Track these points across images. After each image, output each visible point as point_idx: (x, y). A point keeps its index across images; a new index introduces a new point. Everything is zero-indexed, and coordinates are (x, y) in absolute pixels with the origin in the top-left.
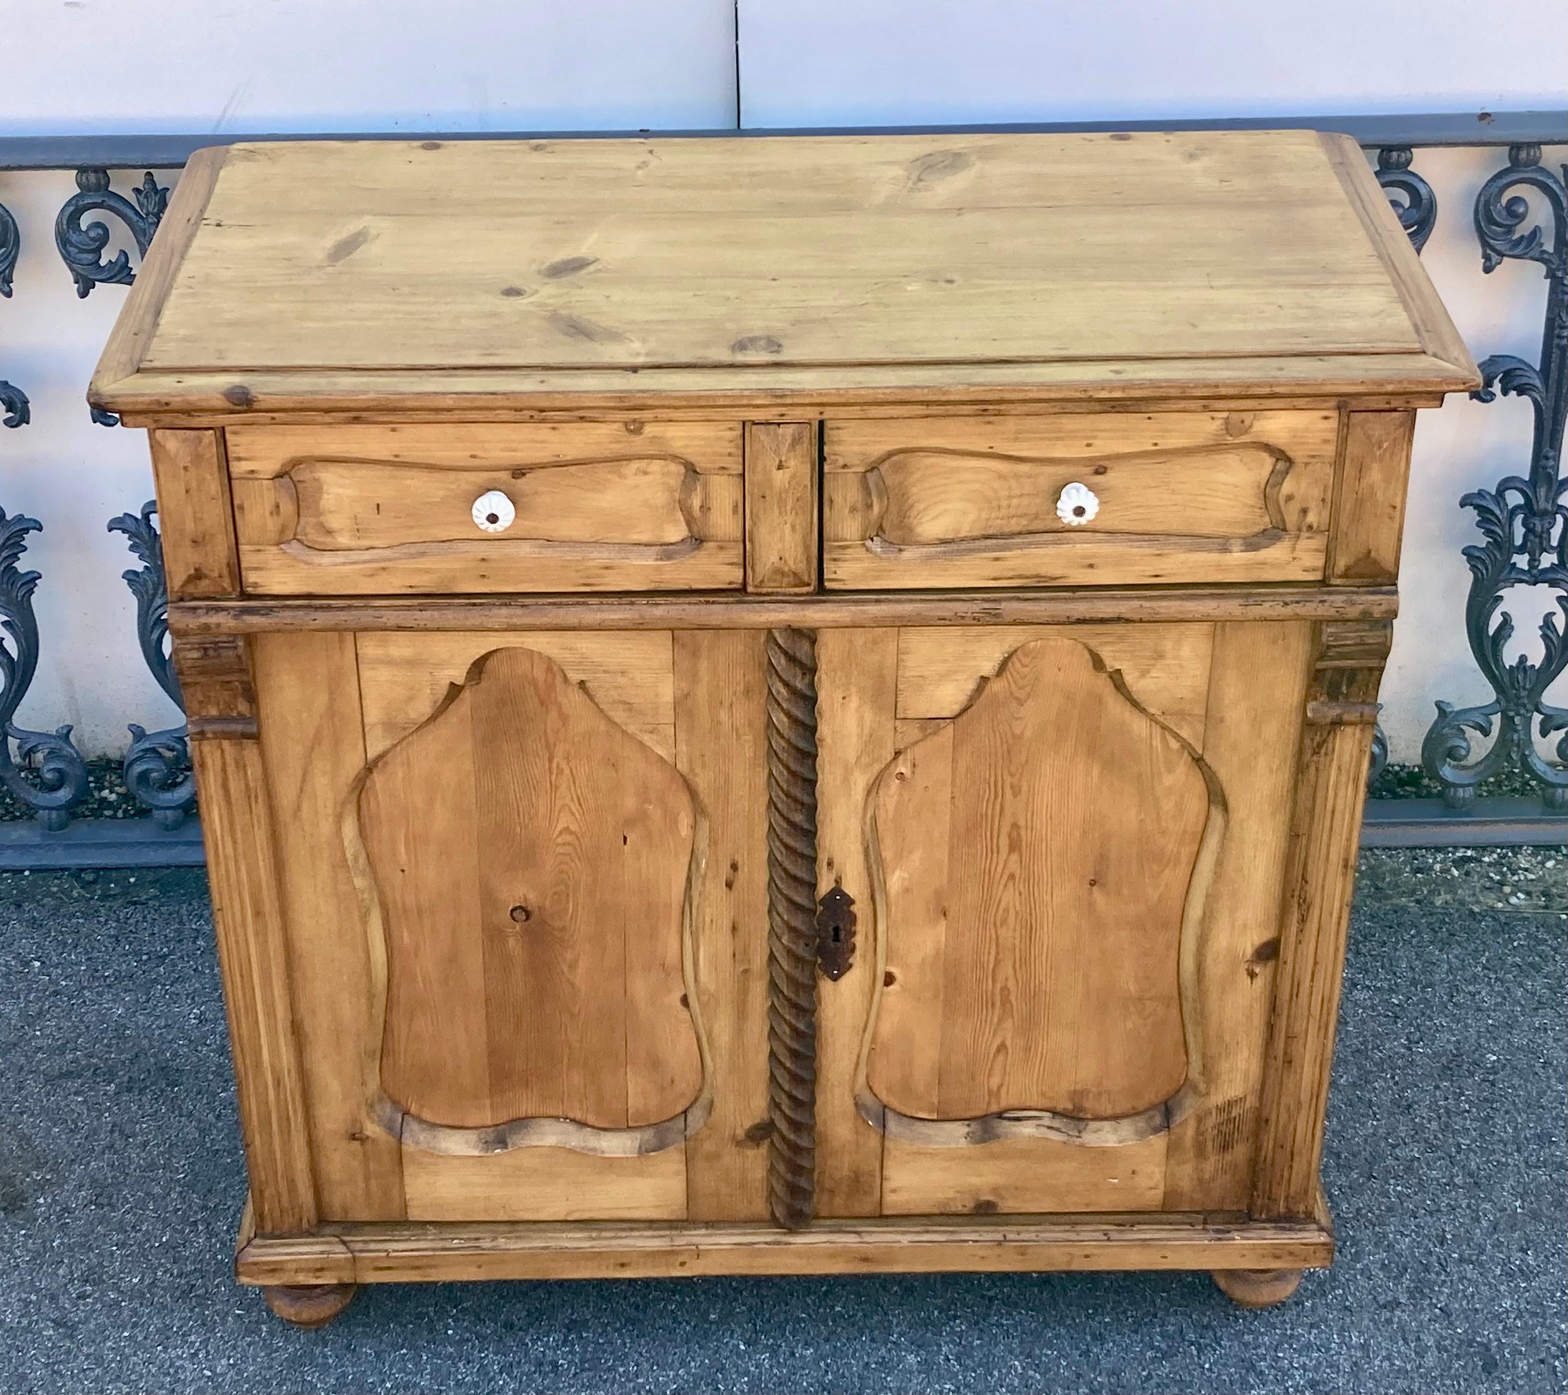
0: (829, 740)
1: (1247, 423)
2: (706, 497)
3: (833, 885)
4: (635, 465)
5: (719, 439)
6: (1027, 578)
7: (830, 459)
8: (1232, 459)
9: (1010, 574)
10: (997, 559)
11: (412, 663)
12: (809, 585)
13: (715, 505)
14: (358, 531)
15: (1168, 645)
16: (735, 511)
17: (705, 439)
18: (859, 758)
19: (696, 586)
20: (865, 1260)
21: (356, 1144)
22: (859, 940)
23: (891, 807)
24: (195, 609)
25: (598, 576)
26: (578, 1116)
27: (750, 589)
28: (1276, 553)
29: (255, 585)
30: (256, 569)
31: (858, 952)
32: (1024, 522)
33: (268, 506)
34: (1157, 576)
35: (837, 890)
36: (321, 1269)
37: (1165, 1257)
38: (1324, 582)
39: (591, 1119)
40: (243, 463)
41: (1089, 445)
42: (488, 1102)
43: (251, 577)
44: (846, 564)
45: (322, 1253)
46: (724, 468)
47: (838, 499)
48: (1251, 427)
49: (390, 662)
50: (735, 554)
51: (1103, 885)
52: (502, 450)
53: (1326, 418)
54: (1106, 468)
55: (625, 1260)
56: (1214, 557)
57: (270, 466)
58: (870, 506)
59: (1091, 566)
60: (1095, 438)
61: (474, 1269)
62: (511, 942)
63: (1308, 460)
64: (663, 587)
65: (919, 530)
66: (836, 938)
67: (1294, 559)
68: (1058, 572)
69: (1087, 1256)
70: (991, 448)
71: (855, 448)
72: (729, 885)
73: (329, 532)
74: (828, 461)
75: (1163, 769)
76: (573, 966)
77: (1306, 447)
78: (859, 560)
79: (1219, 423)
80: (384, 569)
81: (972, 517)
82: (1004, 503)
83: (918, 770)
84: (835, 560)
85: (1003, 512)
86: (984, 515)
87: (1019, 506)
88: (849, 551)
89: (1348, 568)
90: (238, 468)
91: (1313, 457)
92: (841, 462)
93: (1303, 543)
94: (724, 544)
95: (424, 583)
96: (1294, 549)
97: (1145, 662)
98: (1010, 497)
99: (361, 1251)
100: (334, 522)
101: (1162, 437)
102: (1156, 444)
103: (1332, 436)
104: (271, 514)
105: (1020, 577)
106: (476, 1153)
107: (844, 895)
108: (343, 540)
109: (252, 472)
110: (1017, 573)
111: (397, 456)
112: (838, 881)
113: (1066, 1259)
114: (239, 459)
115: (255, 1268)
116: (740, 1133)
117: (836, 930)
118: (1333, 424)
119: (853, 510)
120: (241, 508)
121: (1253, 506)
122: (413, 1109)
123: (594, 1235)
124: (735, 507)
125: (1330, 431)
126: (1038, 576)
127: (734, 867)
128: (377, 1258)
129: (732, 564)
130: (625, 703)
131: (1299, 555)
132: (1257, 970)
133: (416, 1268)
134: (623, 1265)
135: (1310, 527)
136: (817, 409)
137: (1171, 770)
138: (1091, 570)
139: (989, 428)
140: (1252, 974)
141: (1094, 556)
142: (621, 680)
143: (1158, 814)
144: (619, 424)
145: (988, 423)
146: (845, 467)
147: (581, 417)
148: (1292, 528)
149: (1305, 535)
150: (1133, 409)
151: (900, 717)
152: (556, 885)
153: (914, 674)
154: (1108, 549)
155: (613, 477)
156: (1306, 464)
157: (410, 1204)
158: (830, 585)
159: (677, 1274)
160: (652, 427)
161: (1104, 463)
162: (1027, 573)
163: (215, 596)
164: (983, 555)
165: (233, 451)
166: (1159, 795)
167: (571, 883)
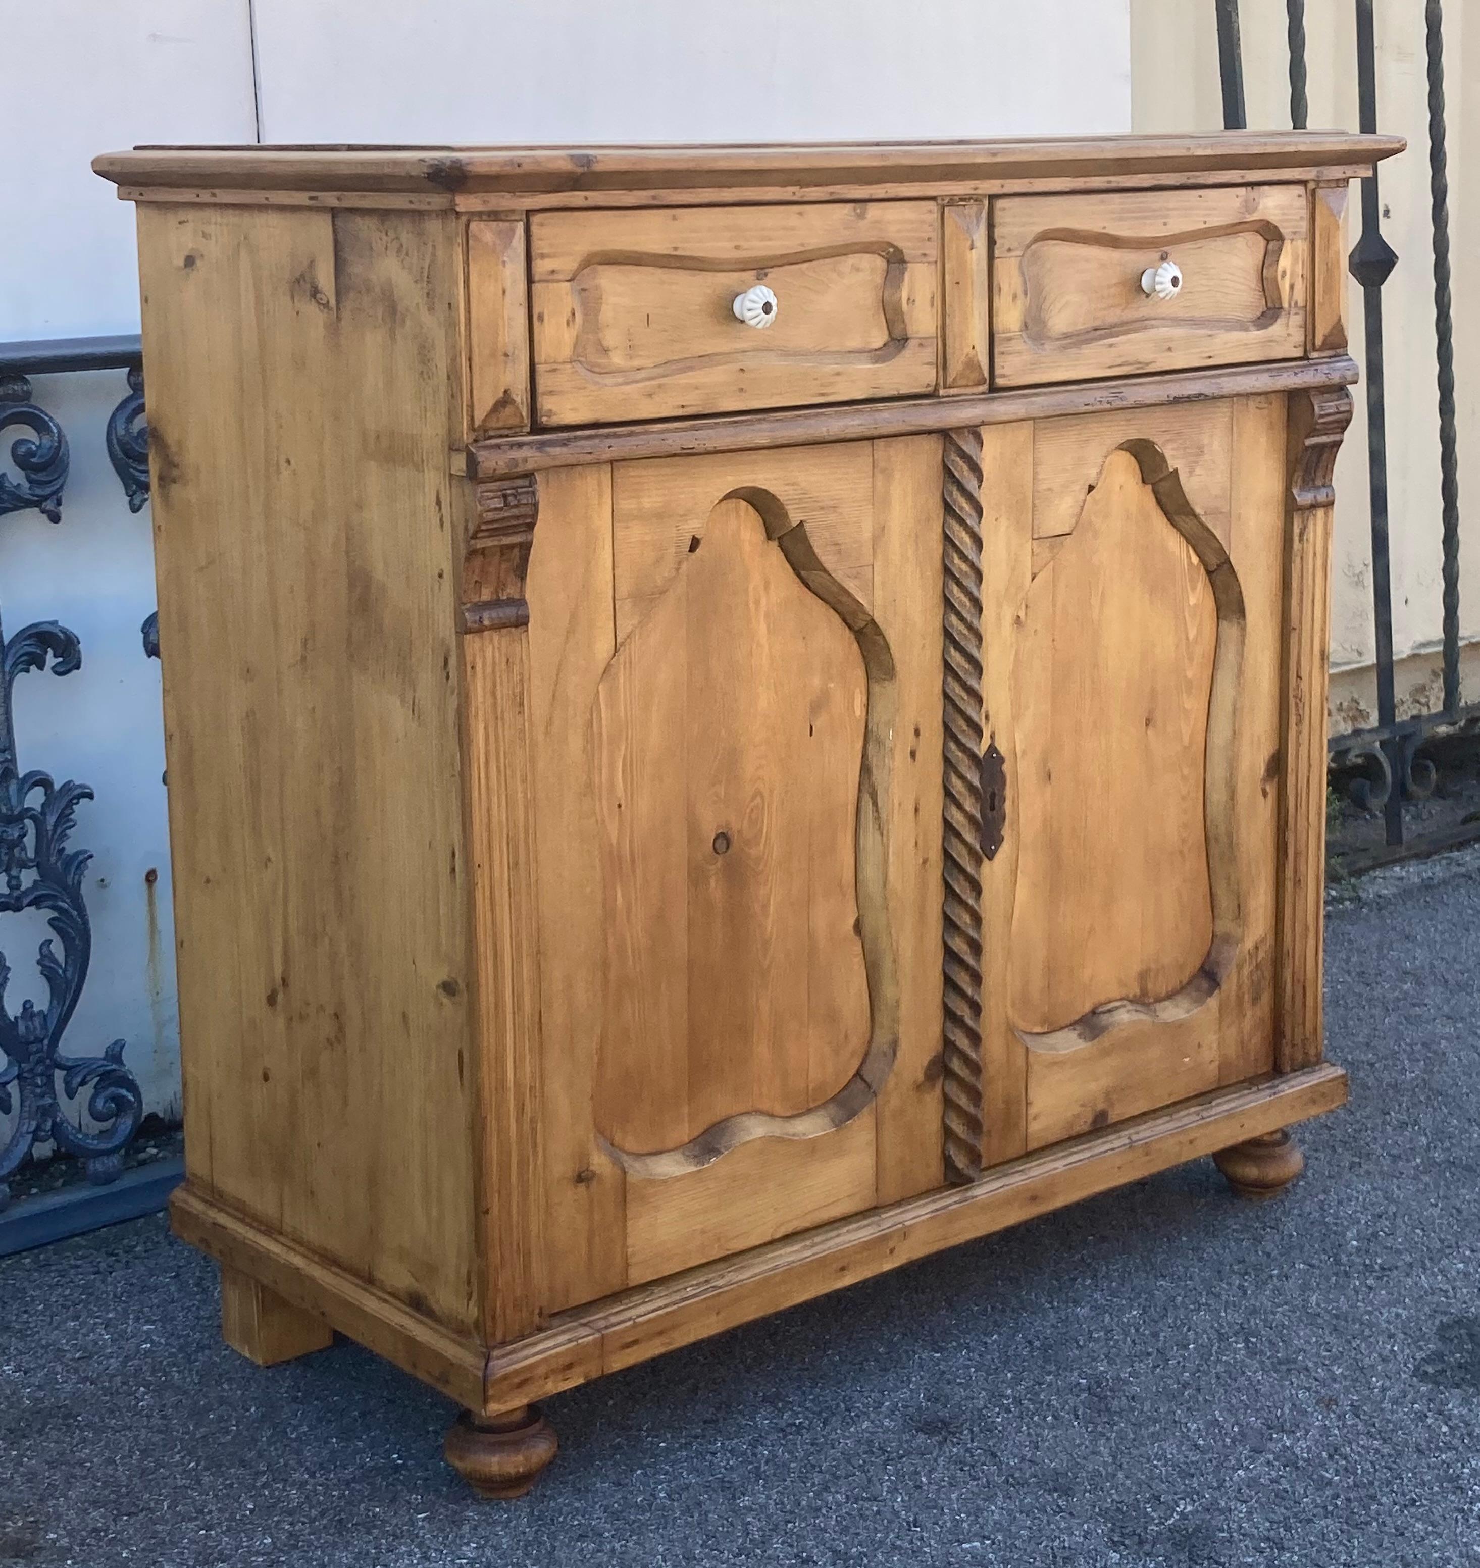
1: (1257, 200)
2: (911, 290)
3: (989, 742)
4: (852, 260)
5: (923, 222)
6: (1131, 364)
7: (999, 242)
9: (1119, 361)
10: (1111, 346)
11: (660, 516)
12: (984, 382)
13: (918, 297)
14: (631, 349)
15: (1205, 440)
16: (932, 304)
17: (913, 222)
18: (1007, 589)
19: (904, 391)
20: (1034, 1199)
21: (582, 1188)
22: (1007, 806)
24: (498, 446)
25: (831, 384)
26: (767, 1106)
27: (942, 392)
28: (1276, 330)
29: (550, 413)
30: (551, 393)
31: (1007, 821)
33: (565, 314)
34: (1208, 357)
35: (992, 748)
36: (570, 1366)
37: (1243, 1126)
38: (1305, 358)
39: (780, 1110)
40: (545, 261)
42: (685, 1109)
43: (546, 403)
44: (1010, 358)
45: (570, 1341)
46: (928, 255)
47: (1005, 287)
48: (1259, 203)
49: (641, 517)
50: (931, 353)
51: (1154, 724)
52: (762, 239)
53: (1300, 196)
54: (1167, 253)
55: (843, 1264)
57: (568, 264)
58: (1025, 294)
59: (1170, 349)
60: (1166, 216)
61: (714, 1318)
62: (713, 883)
63: (1292, 236)
64: (878, 393)
65: (1050, 323)
66: (992, 807)
67: (1289, 335)
68: (1147, 359)
69: (1191, 1142)
71: (1016, 230)
72: (913, 754)
73: (606, 351)
74: (997, 246)
75: (1188, 586)
76: (765, 906)
77: (1290, 223)
78: (1020, 353)
79: (1239, 200)
80: (660, 386)
81: (1084, 309)
82: (1105, 293)
83: (1030, 611)
84: (1003, 353)
86: (1092, 307)
88: (1012, 343)
89: (1326, 338)
90: (541, 267)
91: (1295, 233)
92: (1007, 247)
93: (1292, 320)
94: (923, 342)
95: (694, 403)
96: (1287, 325)
97: (1193, 459)
99: (607, 1327)
100: (611, 338)
101: (1208, 215)
102: (1205, 222)
103: (1304, 212)
104: (568, 324)
105: (1126, 364)
106: (693, 1169)
107: (997, 752)
108: (617, 359)
109: (553, 272)
110: (1123, 359)
111: (676, 249)
112: (992, 736)
114: (542, 256)
115: (505, 1386)
116: (921, 1077)
117: (993, 796)
118: (1303, 202)
119: (1015, 297)
120: (541, 318)
121: (1255, 290)
123: (808, 1243)
124: (933, 298)
125: (1302, 208)
126: (1137, 362)
127: (917, 733)
128: (625, 1331)
129: (928, 364)
130: (836, 544)
131: (1291, 331)
132: (1268, 789)
133: (661, 1333)
134: (843, 1269)
135: (1296, 303)
136: (998, 182)
137: (1194, 588)
138: (1170, 354)
139: (1102, 207)
140: (1265, 794)
141: (1171, 340)
142: (832, 517)
143: (1187, 639)
144: (850, 206)
145: (1102, 202)
146: (1009, 250)
147: (831, 193)
148: (1285, 305)
149: (1293, 311)
150: (1201, 181)
151: (1036, 536)
152: (753, 798)
153: (1045, 486)
154: (1179, 332)
155: (834, 276)
156: (1292, 240)
157: (632, 1261)
158: (1000, 382)
159: (887, 1266)
160: (873, 211)
161: (1165, 249)
162: (1131, 359)
163: (506, 432)
164: (1101, 342)
165: (538, 246)
166: (1186, 614)
167: (766, 793)
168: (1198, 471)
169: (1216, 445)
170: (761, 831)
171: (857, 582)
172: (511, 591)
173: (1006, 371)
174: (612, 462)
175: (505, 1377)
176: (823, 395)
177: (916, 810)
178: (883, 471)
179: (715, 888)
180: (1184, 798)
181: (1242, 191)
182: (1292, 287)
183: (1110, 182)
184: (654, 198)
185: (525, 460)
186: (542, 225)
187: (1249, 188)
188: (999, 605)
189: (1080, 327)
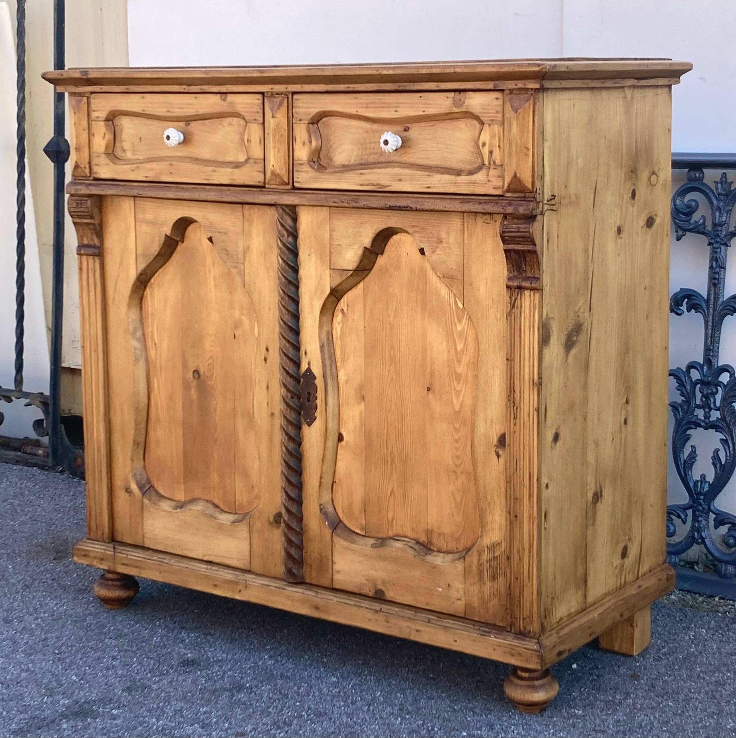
0: (303, 278)
1: (462, 100)
2: (250, 135)
3: (307, 366)
4: (228, 120)
5: (254, 104)
6: (374, 185)
7: (296, 115)
8: (462, 124)
9: (366, 182)
10: (361, 174)
11: (153, 223)
12: (288, 184)
13: (253, 140)
14: (134, 151)
15: (443, 235)
16: (260, 143)
17: (248, 104)
18: (316, 291)
19: (246, 183)
21: (127, 494)
22: (318, 402)
23: (339, 329)
24: (75, 183)
25: (211, 175)
26: (216, 501)
27: (267, 186)
28: (480, 176)
29: (96, 173)
30: (96, 165)
31: (318, 410)
32: (376, 157)
33: (102, 135)
34: (429, 187)
35: (309, 370)
37: (455, 641)
38: (503, 195)
39: (221, 505)
40: (96, 113)
41: (396, 111)
42: (182, 486)
43: (95, 169)
44: (302, 174)
45: (104, 550)
46: (255, 120)
47: (299, 138)
48: (464, 102)
49: (145, 222)
50: (260, 167)
51: (434, 393)
52: (179, 108)
53: (497, 99)
54: (408, 128)
55: (217, 583)
56: (452, 177)
57: (103, 115)
58: (310, 142)
59: (400, 180)
60: (398, 107)
61: (158, 574)
62: (192, 390)
63: (490, 122)
64: (234, 183)
65: (335, 159)
66: (309, 400)
67: (488, 181)
68: (386, 183)
69: (418, 631)
70: (357, 111)
71: (304, 110)
72: (265, 360)
73: (124, 151)
74: (295, 117)
75: (456, 321)
76: (215, 410)
77: (489, 115)
78: (307, 172)
79: (451, 99)
80: (138, 167)
81: (355, 153)
82: (368, 146)
83: (350, 308)
84: (298, 171)
85: (368, 151)
86: (360, 153)
87: (374, 148)
88: (303, 167)
89: (510, 184)
90: (94, 115)
91: (492, 120)
92: (299, 119)
93: (492, 172)
94: (256, 161)
95: (151, 176)
96: (488, 175)
97: (434, 245)
98: (371, 143)
99: (118, 553)
100: (126, 146)
101: (426, 107)
102: (424, 111)
103: (500, 109)
104: (103, 138)
105: (372, 185)
106: (170, 510)
107: (312, 373)
108: (129, 155)
109: (97, 117)
110: (369, 182)
111: (143, 111)
112: (309, 364)
113: (408, 630)
114: (94, 111)
115: (80, 553)
116: (272, 519)
117: (309, 394)
118: (500, 102)
119: (304, 144)
120: (93, 135)
121: (473, 152)
122: (155, 486)
123: (209, 567)
124: (260, 140)
125: (498, 106)
126: (378, 184)
127: (267, 349)
128: (123, 558)
129: (260, 172)
130: (227, 250)
131: (490, 178)
132: (500, 452)
133: (137, 567)
134: (216, 586)
135: (494, 162)
136: (285, 86)
137: (460, 321)
138: (400, 182)
139: (356, 101)
140: (498, 456)
141: (401, 175)
142: (224, 237)
143: (456, 349)
144: (219, 95)
145: (356, 98)
146: (300, 120)
147: (202, 89)
148: (486, 162)
149: (492, 167)
150: (408, 88)
151: (332, 267)
152: (209, 359)
153: (336, 243)
154: (407, 171)
155: (220, 127)
156: (490, 125)
157: (146, 536)
158: (296, 185)
159: (238, 597)
160: (230, 97)
161: (408, 125)
162: (375, 182)
163: (84, 178)
164: (356, 171)
165: (93, 106)
166: (455, 336)
167: (215, 359)
168: (438, 252)
169: (452, 240)
170: (213, 374)
171: (236, 270)
172: (96, 242)
173: (299, 180)
174: (135, 197)
175: (79, 549)
176: (206, 180)
177: (268, 387)
178: (248, 220)
179: (194, 393)
180: (457, 441)
181: (452, 94)
182: (491, 153)
183: (349, 87)
184: (127, 89)
185: (81, 190)
186: (94, 99)
187: (457, 93)
188: (311, 299)
189: (352, 162)
